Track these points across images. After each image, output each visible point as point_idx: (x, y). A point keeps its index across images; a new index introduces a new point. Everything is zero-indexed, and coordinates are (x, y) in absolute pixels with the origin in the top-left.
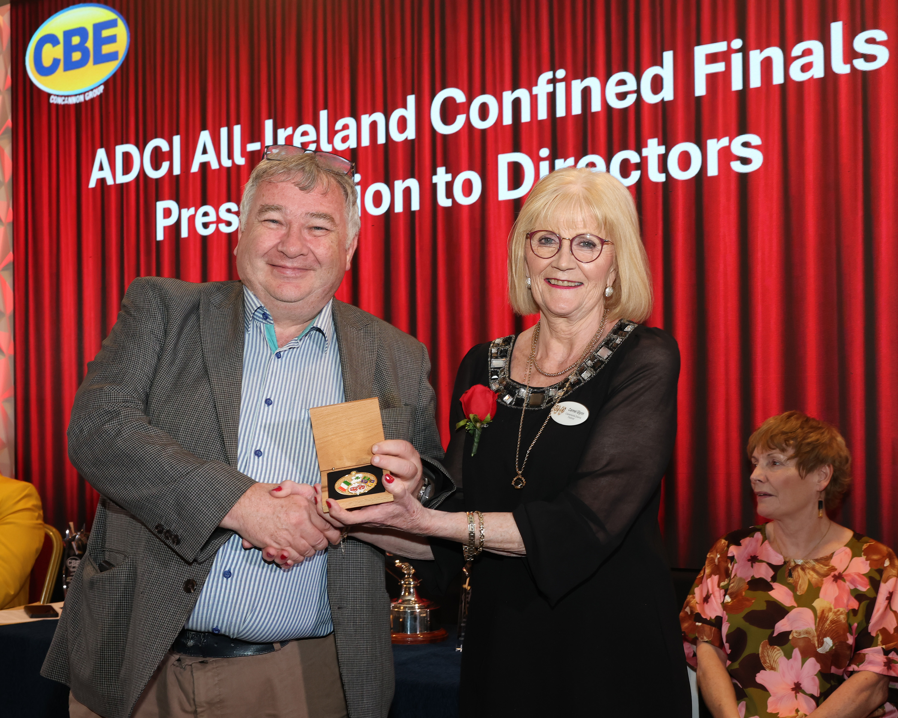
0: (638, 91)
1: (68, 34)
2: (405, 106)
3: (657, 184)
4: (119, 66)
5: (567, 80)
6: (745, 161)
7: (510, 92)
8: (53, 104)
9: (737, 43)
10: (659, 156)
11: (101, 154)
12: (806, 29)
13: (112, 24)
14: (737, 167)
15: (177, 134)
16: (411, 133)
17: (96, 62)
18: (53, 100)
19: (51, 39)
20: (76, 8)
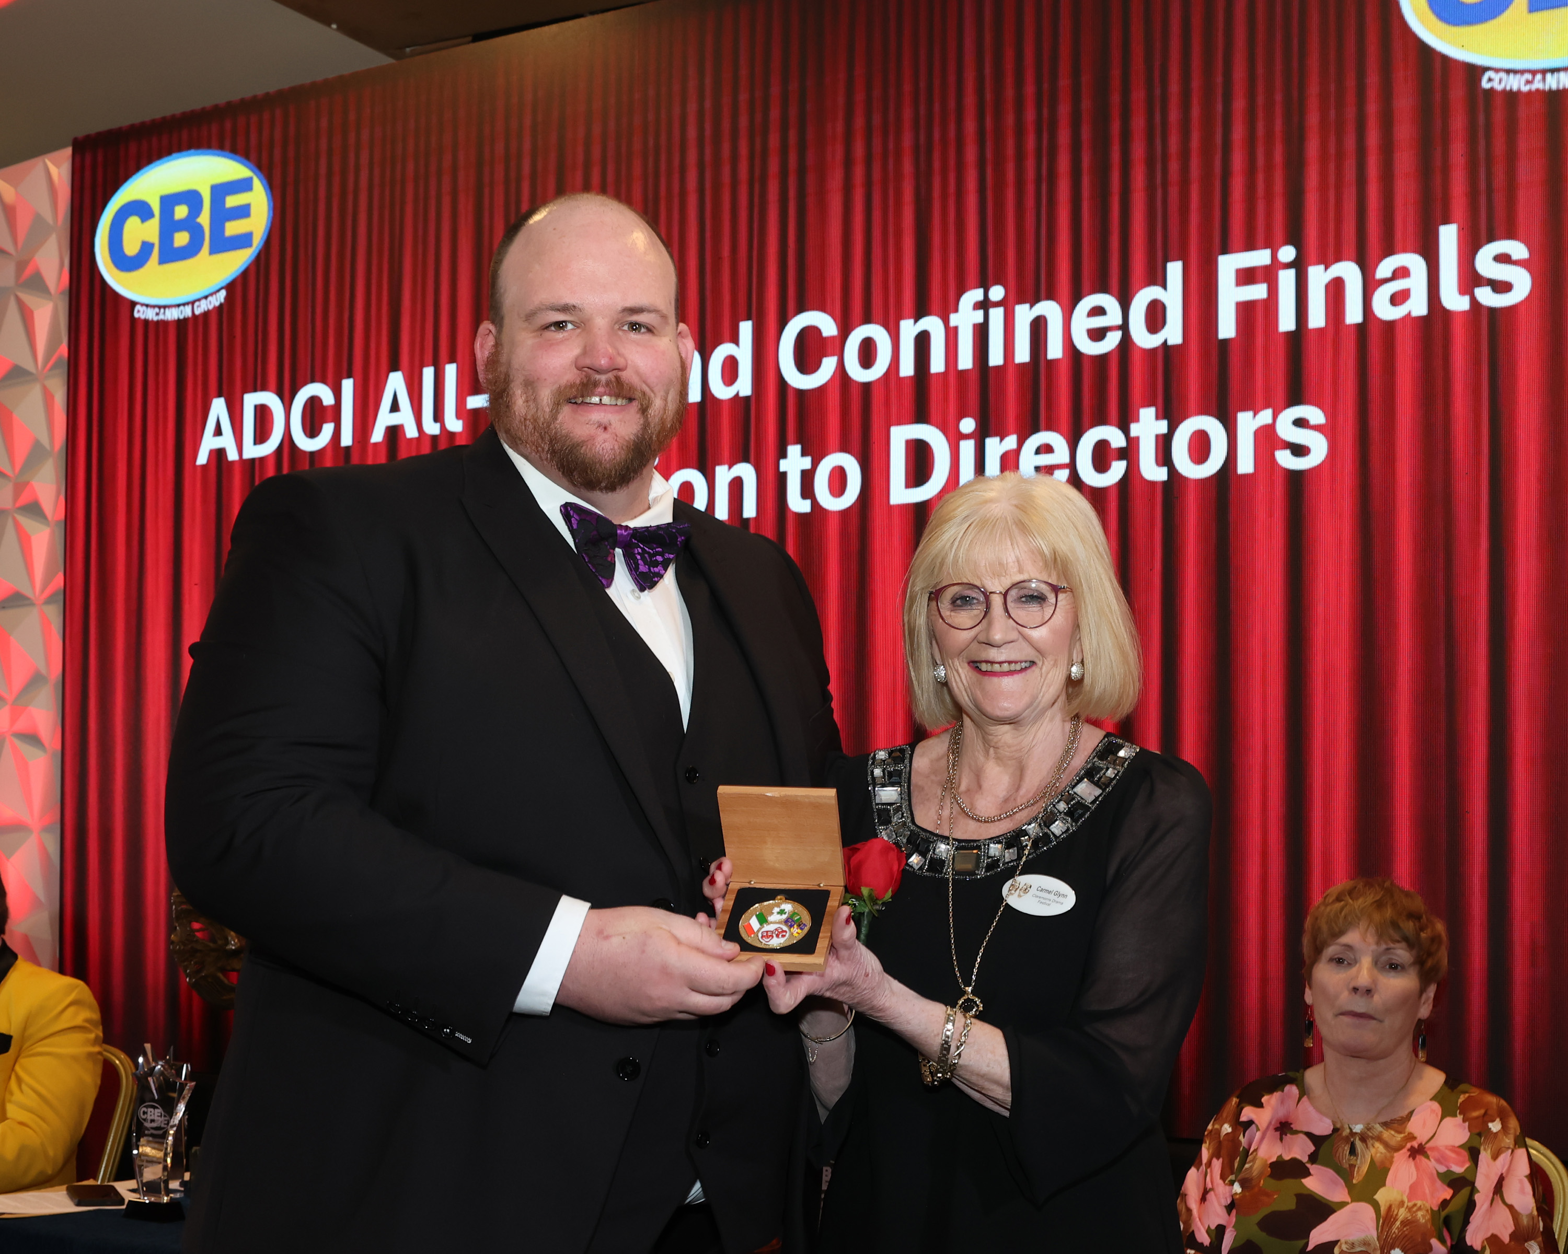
0: (1124, 328)
1: (169, 202)
2: (735, 340)
3: (1153, 484)
4: (253, 257)
5: (1007, 305)
6: (1299, 450)
7: (912, 321)
8: (139, 318)
9: (1287, 253)
10: (1157, 436)
11: (219, 407)
12: (1399, 235)
13: (243, 186)
14: (1285, 459)
15: (349, 377)
16: (744, 386)
17: (214, 251)
18: (140, 313)
19: (140, 209)
20: (184, 156)
